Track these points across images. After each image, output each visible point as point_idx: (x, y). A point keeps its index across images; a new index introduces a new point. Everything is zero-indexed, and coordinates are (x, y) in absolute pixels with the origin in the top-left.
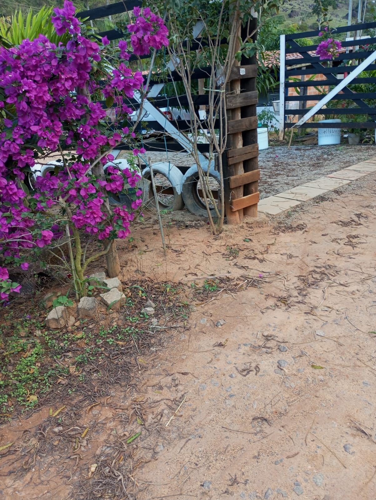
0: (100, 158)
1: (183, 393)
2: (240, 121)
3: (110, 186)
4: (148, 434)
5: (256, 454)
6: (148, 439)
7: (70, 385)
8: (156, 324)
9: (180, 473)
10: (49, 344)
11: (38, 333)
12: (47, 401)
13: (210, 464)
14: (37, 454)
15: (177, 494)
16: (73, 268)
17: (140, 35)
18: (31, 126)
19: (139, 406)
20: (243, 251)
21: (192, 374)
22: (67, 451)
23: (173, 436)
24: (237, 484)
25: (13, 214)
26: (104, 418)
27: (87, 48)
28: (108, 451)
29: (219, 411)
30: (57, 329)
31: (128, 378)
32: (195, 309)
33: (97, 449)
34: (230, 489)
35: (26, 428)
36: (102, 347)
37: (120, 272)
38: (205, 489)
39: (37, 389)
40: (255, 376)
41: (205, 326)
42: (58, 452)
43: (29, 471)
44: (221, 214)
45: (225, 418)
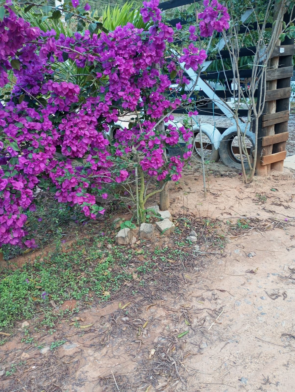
0: (164, 118)
1: (221, 306)
2: (276, 91)
3: (169, 140)
4: (194, 333)
5: (286, 363)
6: (194, 337)
7: (133, 288)
8: (198, 249)
9: (221, 367)
10: (118, 255)
11: (110, 246)
12: (117, 297)
13: (246, 365)
14: (110, 335)
15: (219, 383)
16: (137, 200)
17: (207, 21)
18: (118, 91)
19: (186, 311)
20: (270, 198)
21: (229, 292)
22: (133, 336)
23: (215, 338)
24: (270, 384)
25: (100, 157)
26: (159, 316)
27: (164, 32)
28: (163, 341)
29: (252, 324)
30: (123, 245)
31: (177, 289)
32: (230, 241)
33: (155, 339)
34: (264, 387)
35: (103, 315)
36: (157, 262)
37: (170, 207)
38: (243, 383)
39: (110, 287)
40: (283, 301)
41: (238, 255)
42: (125, 336)
43: (105, 346)
44: (252, 167)
45: (258, 331)
